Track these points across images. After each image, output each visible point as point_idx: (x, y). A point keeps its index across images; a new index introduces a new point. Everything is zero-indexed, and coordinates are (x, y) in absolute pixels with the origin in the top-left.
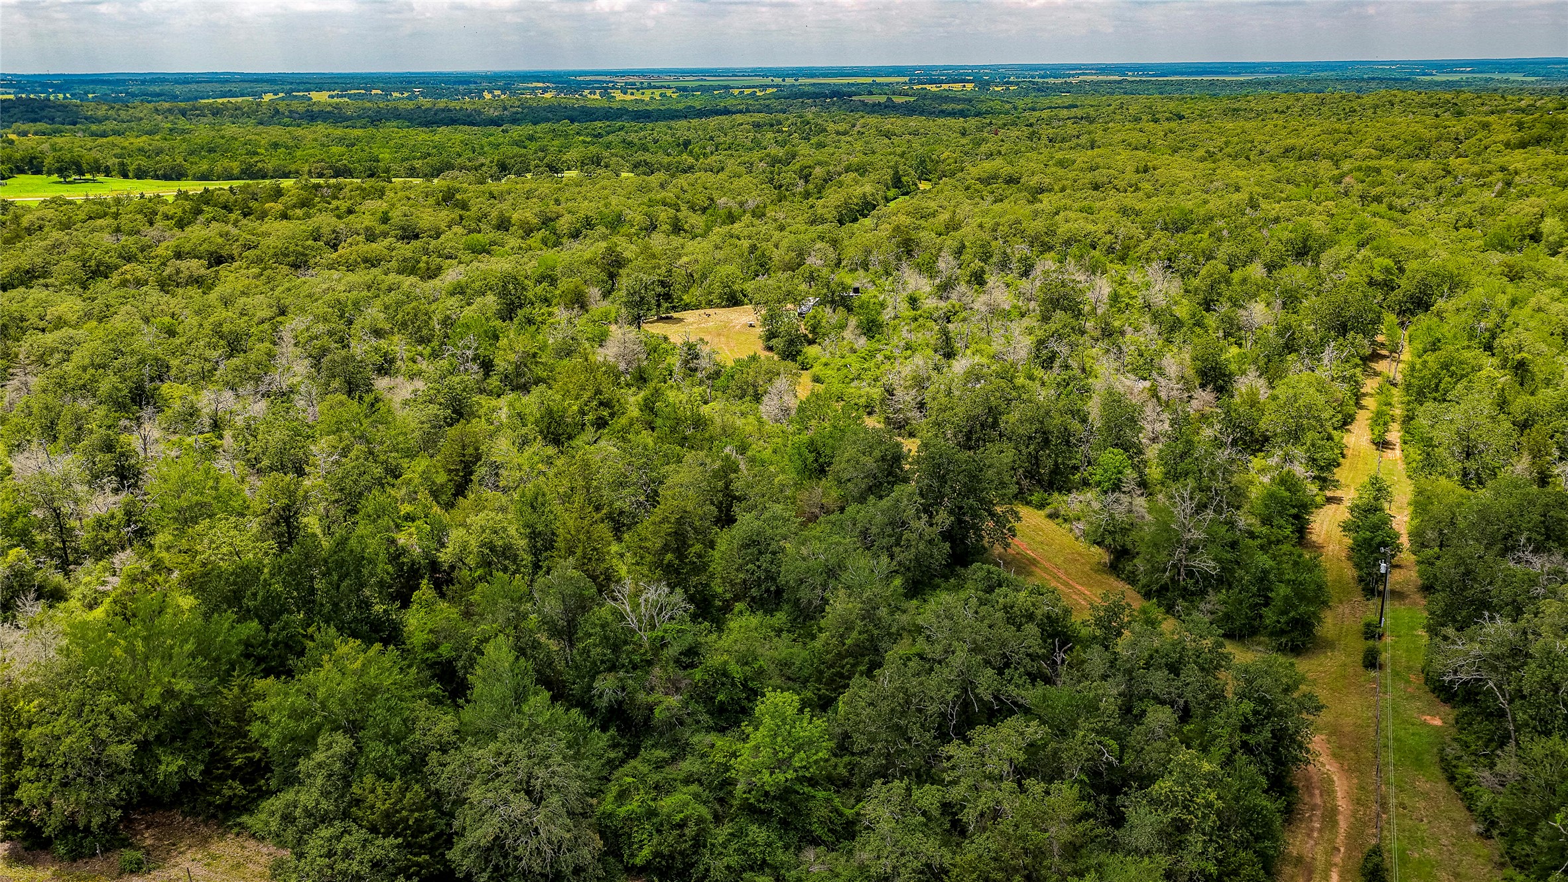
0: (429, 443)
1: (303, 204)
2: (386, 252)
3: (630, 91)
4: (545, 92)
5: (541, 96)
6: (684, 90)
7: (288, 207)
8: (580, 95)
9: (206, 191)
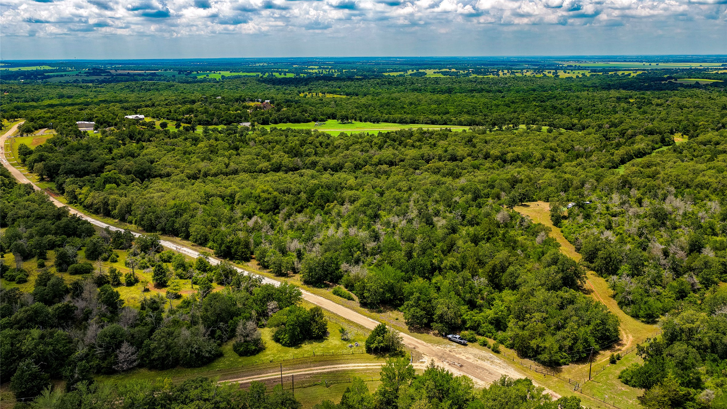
0: (444, 239)
1: (420, 140)
2: (444, 166)
3: (568, 71)
4: (527, 71)
5: (524, 74)
6: (595, 71)
7: (414, 142)
8: (543, 74)
9: (388, 133)
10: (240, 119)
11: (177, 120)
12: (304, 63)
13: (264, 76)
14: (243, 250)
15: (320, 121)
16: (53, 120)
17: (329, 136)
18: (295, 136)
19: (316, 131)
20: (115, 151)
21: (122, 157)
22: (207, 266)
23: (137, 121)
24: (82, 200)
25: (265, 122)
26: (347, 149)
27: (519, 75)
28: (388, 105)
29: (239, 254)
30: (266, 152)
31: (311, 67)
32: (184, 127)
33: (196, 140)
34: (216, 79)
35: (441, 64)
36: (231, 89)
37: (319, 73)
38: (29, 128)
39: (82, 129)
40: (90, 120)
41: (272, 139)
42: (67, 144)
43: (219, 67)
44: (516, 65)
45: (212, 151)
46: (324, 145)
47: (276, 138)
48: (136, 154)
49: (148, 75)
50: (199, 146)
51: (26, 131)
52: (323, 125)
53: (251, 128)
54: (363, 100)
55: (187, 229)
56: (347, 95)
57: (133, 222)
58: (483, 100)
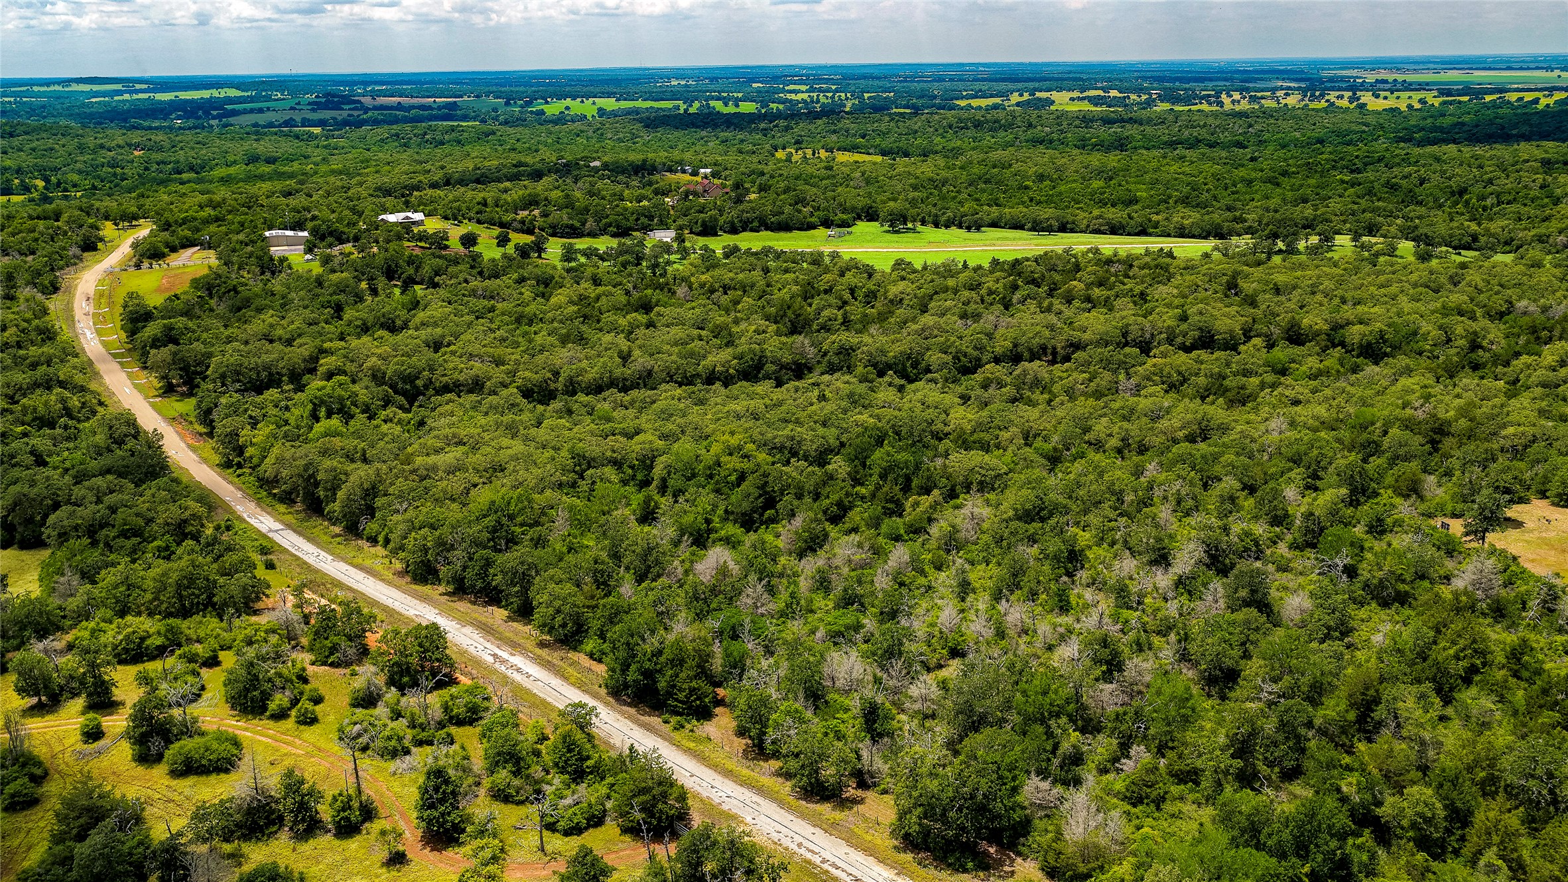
1: (1102, 283)
2: (1194, 365)
3: (1383, 94)
4: (1287, 95)
5: (1283, 102)
6: (1449, 93)
7: (1089, 286)
8: (1327, 101)
9: (1017, 260)
10: (649, 221)
11: (502, 225)
12: (775, 78)
13: (691, 110)
14: (694, 684)
15: (839, 226)
16: (213, 228)
17: (870, 272)
18: (786, 271)
19: (835, 256)
20: (348, 314)
21: (365, 329)
22: (588, 758)
23: (407, 226)
24: (255, 461)
25: (709, 230)
26: (924, 310)
27: (1269, 104)
28: (987, 182)
29: (681, 696)
30: (720, 320)
31: (792, 87)
32: (517, 247)
33: (546, 284)
34: (585, 116)
35: (1081, 79)
36: (620, 140)
37: (812, 102)
38: (156, 249)
39: (276, 251)
40: (298, 226)
41: (732, 279)
42: (237, 292)
43: (592, 89)
44: (1256, 80)
45: (585, 317)
46: (860, 294)
47: (741, 276)
48: (398, 323)
49: (439, 108)
50: (553, 300)
51: (150, 254)
52: (847, 237)
53: (675, 245)
54: (926, 169)
55: (525, 590)
56: (884, 153)
57: (381, 539)
58: (1209, 168)
